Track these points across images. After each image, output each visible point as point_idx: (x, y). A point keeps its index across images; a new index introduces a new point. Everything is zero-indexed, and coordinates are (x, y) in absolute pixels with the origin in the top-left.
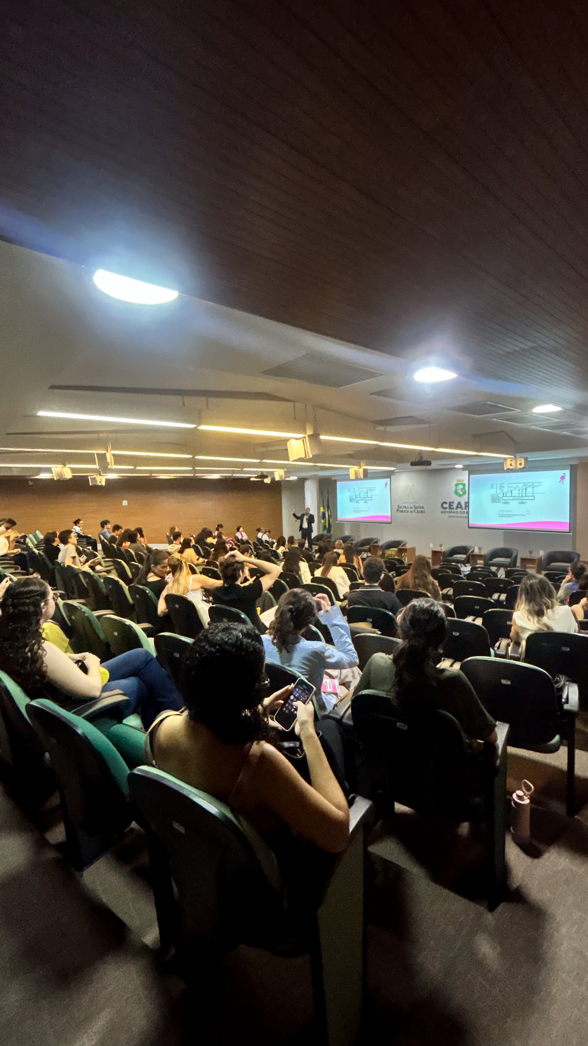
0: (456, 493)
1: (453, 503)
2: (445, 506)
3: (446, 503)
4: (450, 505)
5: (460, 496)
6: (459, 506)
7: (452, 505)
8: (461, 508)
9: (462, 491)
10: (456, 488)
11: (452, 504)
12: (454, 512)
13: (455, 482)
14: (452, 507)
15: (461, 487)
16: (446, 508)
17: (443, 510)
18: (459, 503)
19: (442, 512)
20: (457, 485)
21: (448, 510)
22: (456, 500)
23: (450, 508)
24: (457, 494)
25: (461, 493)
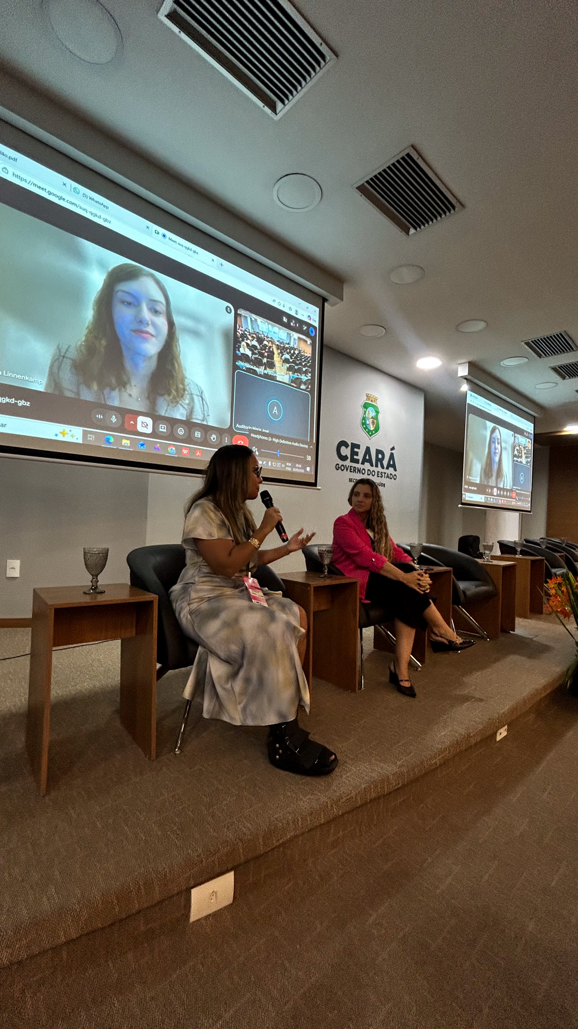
0: (364, 424)
1: (358, 446)
2: (345, 451)
3: (346, 445)
4: (354, 453)
5: (370, 433)
6: (367, 458)
7: (357, 454)
8: (370, 461)
9: (373, 423)
10: (365, 414)
11: (356, 450)
12: (359, 471)
13: (364, 399)
14: (355, 457)
15: (371, 413)
16: (344, 458)
17: (341, 463)
18: (368, 450)
19: (338, 467)
20: (366, 406)
21: (348, 463)
22: (364, 441)
23: (353, 460)
24: (365, 429)
25: (372, 429)
